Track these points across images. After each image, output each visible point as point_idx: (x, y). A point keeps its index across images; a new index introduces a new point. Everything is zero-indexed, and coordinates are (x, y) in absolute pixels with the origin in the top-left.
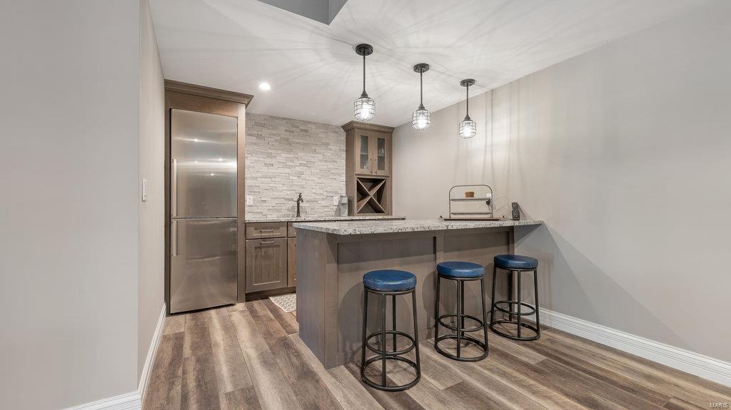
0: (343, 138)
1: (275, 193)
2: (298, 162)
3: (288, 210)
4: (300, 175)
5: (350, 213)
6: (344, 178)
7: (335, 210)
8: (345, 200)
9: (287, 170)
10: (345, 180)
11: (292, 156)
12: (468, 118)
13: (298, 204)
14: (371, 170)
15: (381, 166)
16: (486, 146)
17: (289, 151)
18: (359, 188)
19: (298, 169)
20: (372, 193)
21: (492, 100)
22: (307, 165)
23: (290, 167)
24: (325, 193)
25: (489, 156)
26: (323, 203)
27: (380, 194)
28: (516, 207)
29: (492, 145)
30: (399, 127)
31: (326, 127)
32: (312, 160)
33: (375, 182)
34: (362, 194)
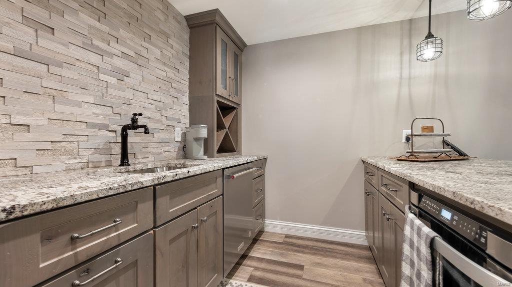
0: (187, 36)
1: (58, 107)
2: (116, 48)
3: (98, 151)
4: (122, 75)
6: (186, 99)
7: (177, 149)
8: (205, 133)
9: (94, 58)
10: (188, 103)
11: (105, 28)
12: (430, 35)
13: (124, 138)
14: (229, 92)
16: (401, 78)
19: (119, 63)
20: (227, 125)
21: (410, 30)
22: (137, 59)
23: (101, 53)
24: (164, 119)
25: (405, 91)
26: (162, 137)
29: (410, 78)
30: (255, 46)
32: (144, 52)
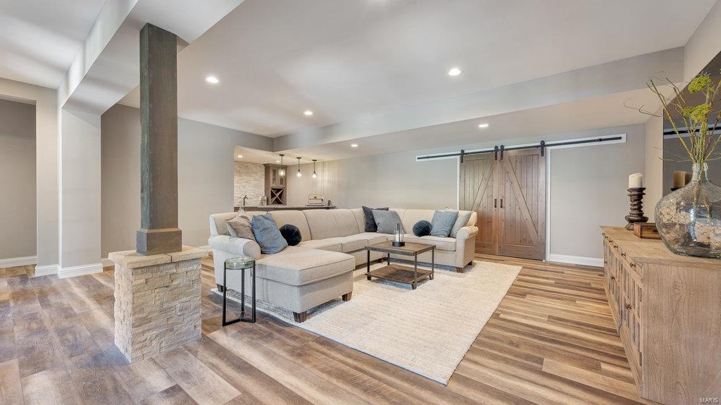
0: (264, 170)
2: (243, 181)
5: (268, 204)
7: (260, 202)
8: (265, 198)
10: (265, 189)
13: (244, 200)
14: (277, 185)
15: (281, 183)
17: (240, 176)
18: (272, 194)
19: (244, 184)
20: (277, 195)
22: (248, 182)
24: (255, 195)
26: (255, 200)
27: (280, 196)
28: (329, 202)
30: (290, 166)
31: (256, 164)
32: (250, 180)
33: (278, 190)
34: (273, 195)
